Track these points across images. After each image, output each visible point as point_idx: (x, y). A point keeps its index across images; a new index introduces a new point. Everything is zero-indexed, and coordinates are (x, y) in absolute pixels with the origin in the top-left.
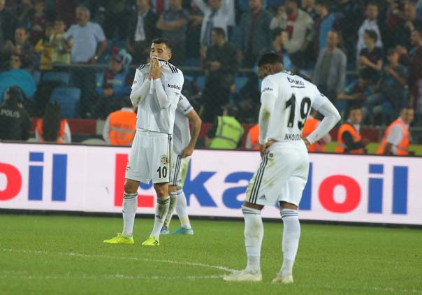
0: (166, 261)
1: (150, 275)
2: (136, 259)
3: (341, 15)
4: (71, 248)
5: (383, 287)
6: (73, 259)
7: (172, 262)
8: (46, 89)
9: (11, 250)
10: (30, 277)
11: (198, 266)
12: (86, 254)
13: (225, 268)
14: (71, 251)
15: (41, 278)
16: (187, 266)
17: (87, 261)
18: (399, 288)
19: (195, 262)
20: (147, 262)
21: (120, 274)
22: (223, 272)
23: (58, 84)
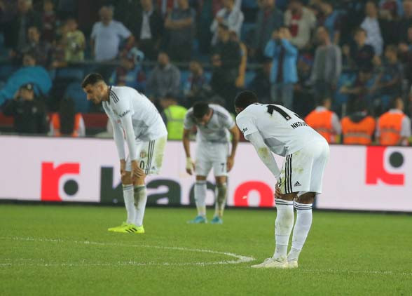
0: (176, 248)
1: (161, 261)
2: (148, 246)
3: (344, 12)
4: (86, 237)
5: (383, 271)
6: (88, 247)
7: (183, 249)
8: (60, 85)
9: (28, 239)
10: (47, 265)
11: (208, 253)
12: (100, 242)
13: (233, 255)
14: (86, 239)
15: (57, 265)
16: (197, 253)
17: (101, 249)
18: (398, 271)
19: (204, 249)
20: (159, 250)
21: (133, 260)
22: (231, 258)
23: (73, 80)
